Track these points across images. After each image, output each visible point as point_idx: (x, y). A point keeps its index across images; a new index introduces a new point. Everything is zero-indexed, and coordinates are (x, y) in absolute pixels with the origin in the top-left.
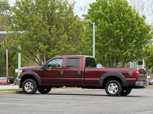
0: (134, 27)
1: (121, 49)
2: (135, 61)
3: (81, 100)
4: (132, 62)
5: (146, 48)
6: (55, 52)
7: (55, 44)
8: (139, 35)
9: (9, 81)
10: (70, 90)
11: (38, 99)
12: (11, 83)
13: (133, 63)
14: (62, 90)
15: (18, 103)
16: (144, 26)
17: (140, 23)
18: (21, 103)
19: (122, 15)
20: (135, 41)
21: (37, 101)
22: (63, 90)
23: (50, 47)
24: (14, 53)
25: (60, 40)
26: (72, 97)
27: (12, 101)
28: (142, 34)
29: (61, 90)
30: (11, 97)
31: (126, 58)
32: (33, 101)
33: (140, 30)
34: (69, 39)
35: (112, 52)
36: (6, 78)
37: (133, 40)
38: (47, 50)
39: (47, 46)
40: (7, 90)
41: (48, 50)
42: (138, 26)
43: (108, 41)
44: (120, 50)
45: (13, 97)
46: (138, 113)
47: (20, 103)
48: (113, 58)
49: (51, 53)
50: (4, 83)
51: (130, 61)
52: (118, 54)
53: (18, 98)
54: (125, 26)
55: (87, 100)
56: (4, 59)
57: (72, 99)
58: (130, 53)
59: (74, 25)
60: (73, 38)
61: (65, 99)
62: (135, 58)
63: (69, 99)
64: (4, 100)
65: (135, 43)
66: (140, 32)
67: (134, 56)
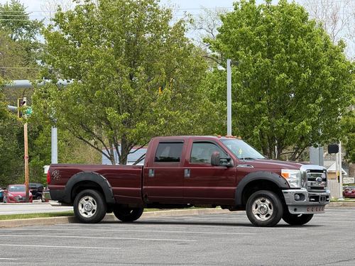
0: (318, 68)
1: (291, 118)
2: (323, 145)
3: (208, 236)
4: (316, 146)
5: (346, 114)
6: (143, 128)
7: (142, 110)
8: (330, 85)
9: (30, 194)
10: (177, 215)
11: (113, 235)
12: (34, 198)
13: (318, 148)
14: (160, 214)
15: (72, 244)
16: (341, 65)
17: (332, 58)
18: (80, 245)
19: (292, 41)
20: (321, 98)
21: (112, 240)
22: (163, 215)
23: (131, 117)
24: (40, 128)
25: (154, 100)
26: (187, 229)
27: (57, 239)
28: (338, 82)
29: (158, 214)
30: (51, 232)
31: (302, 138)
32: (104, 240)
33: (333, 74)
34: (174, 99)
35: (269, 125)
36: (24, 186)
37: (317, 97)
38: (124, 123)
39: (125, 115)
40: (38, 214)
41: (127, 123)
42: (328, 65)
43: (260, 100)
44: (288, 120)
45: (55, 232)
46: (341, 264)
47: (76, 244)
48: (272, 139)
49: (134, 130)
50: (20, 199)
51: (311, 145)
52: (282, 130)
53: (68, 234)
54: (299, 66)
55: (222, 236)
56: (16, 142)
57: (189, 234)
58: (310, 127)
59: (188, 67)
60: (183, 96)
61: (174, 234)
62: (323, 137)
63: (182, 234)
64: (39, 238)
65: (320, 105)
66: (333, 79)
67: (319, 134)
